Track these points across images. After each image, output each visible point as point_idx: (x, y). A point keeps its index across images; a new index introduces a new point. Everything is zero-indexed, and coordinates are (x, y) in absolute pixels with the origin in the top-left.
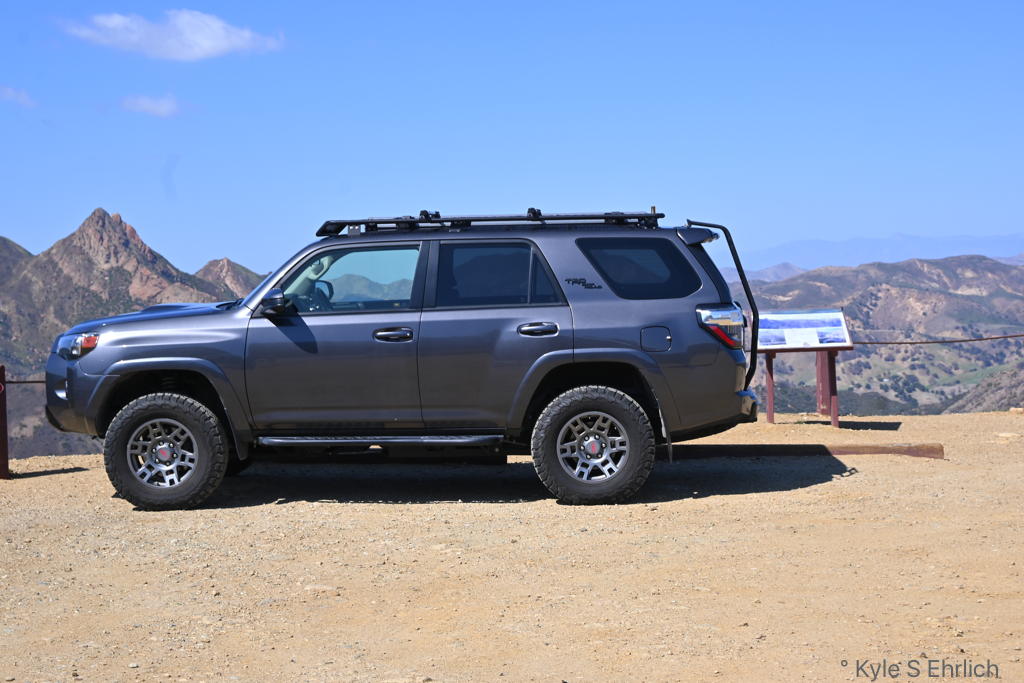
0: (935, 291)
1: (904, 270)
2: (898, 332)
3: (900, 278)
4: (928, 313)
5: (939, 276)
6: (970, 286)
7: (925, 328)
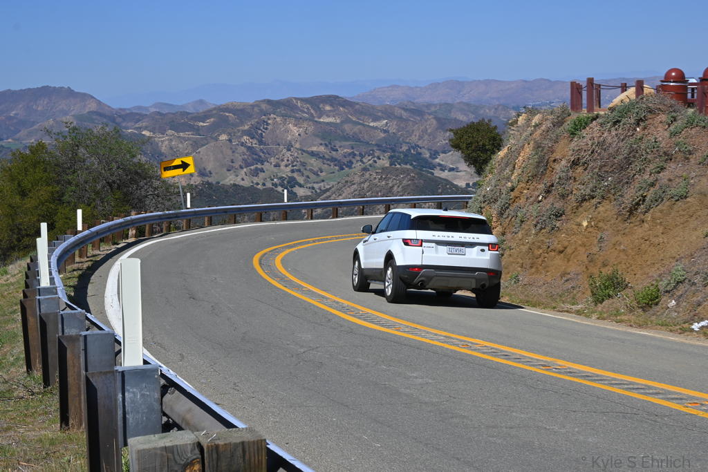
0: (306, 119)
1: (284, 105)
2: (281, 147)
3: (282, 110)
4: (302, 135)
5: (308, 109)
6: (328, 116)
7: (300, 144)
